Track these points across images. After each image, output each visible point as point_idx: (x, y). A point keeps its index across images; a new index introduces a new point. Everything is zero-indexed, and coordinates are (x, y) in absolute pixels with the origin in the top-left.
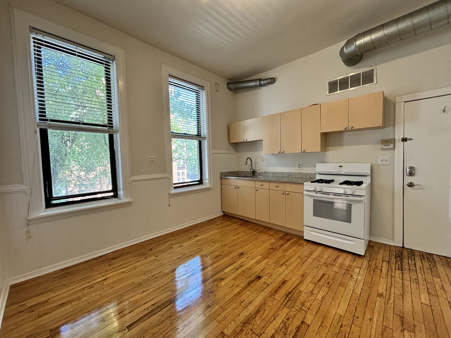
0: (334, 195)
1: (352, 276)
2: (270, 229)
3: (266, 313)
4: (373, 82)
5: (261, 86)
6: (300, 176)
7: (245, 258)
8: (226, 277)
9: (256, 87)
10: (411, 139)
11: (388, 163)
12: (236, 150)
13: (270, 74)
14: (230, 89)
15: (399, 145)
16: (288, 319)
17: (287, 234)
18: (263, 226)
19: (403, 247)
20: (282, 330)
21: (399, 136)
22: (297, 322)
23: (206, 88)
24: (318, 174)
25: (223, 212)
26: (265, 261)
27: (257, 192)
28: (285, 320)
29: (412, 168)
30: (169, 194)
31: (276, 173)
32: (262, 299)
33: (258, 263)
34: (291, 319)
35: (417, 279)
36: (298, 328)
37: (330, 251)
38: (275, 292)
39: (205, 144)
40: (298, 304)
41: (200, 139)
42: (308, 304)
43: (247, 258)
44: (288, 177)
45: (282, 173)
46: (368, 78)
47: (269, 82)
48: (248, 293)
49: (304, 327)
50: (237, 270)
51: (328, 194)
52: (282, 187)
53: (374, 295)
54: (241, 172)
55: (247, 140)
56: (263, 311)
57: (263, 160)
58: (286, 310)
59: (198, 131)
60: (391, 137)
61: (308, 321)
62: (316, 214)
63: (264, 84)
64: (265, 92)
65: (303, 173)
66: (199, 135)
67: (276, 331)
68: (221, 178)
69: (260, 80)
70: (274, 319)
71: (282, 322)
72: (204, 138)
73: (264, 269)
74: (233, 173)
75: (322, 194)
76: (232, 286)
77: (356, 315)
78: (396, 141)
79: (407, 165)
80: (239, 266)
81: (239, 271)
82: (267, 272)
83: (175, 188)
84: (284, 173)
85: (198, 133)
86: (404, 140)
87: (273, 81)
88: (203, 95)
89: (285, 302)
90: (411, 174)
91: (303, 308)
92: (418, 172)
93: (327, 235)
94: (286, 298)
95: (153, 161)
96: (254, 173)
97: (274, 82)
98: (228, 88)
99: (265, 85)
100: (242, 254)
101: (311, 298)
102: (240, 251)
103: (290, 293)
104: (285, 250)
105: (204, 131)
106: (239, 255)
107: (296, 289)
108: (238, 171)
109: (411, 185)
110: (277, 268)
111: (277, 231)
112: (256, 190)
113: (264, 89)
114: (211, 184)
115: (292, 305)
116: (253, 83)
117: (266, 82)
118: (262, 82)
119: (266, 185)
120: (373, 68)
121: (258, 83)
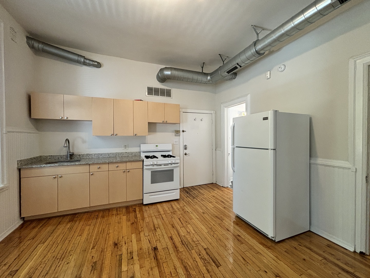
0: (164, 165)
1: (188, 212)
2: (109, 210)
3: (190, 264)
4: (171, 97)
5: (84, 64)
6: (126, 155)
7: (124, 244)
8: (132, 273)
9: (78, 62)
10: (186, 131)
11: (178, 143)
12: (38, 129)
13: (95, 57)
15: (181, 133)
16: (200, 255)
17: (127, 208)
19: (184, 187)
20: (206, 263)
21: (181, 130)
22: (204, 252)
24: (142, 152)
25: (23, 218)
26: (142, 234)
28: (200, 257)
29: (186, 145)
32: (176, 259)
33: (139, 240)
34: (200, 253)
35: (202, 199)
36: (207, 253)
37: (164, 204)
38: (176, 248)
40: (192, 243)
42: (194, 239)
43: (125, 243)
45: (109, 154)
46: (168, 94)
47: (95, 65)
48: (165, 265)
49: (208, 251)
50: (132, 258)
51: (160, 165)
53: (202, 214)
54: (47, 157)
55: (67, 118)
56: (187, 265)
57: (84, 142)
58: (193, 251)
60: (178, 130)
61: (206, 247)
62: (153, 181)
63: (88, 63)
65: (129, 152)
67: (205, 266)
68: (19, 170)
69: (85, 58)
70: (197, 262)
71: (200, 259)
73: (149, 241)
74: (35, 160)
76: (148, 273)
77: (210, 228)
78: (181, 131)
79: (184, 144)
80: (129, 255)
81: (136, 257)
82: (155, 241)
86: (183, 131)
87: (99, 65)
89: (187, 248)
90: (186, 149)
91: (196, 243)
92: (188, 147)
93: (162, 194)
94: (185, 246)
96: (72, 155)
97: (100, 67)
98: (28, 43)
99: (89, 65)
100: (116, 244)
101: (192, 235)
102: (111, 243)
103: (182, 241)
104: (143, 219)
106: (115, 247)
107: (181, 237)
108: (41, 156)
109: (186, 154)
110: (156, 233)
111: (117, 209)
112: (92, 174)
115: (191, 246)
116: (76, 58)
117: (91, 63)
118: (88, 61)
119: (105, 167)
120: (170, 89)
121: (82, 60)
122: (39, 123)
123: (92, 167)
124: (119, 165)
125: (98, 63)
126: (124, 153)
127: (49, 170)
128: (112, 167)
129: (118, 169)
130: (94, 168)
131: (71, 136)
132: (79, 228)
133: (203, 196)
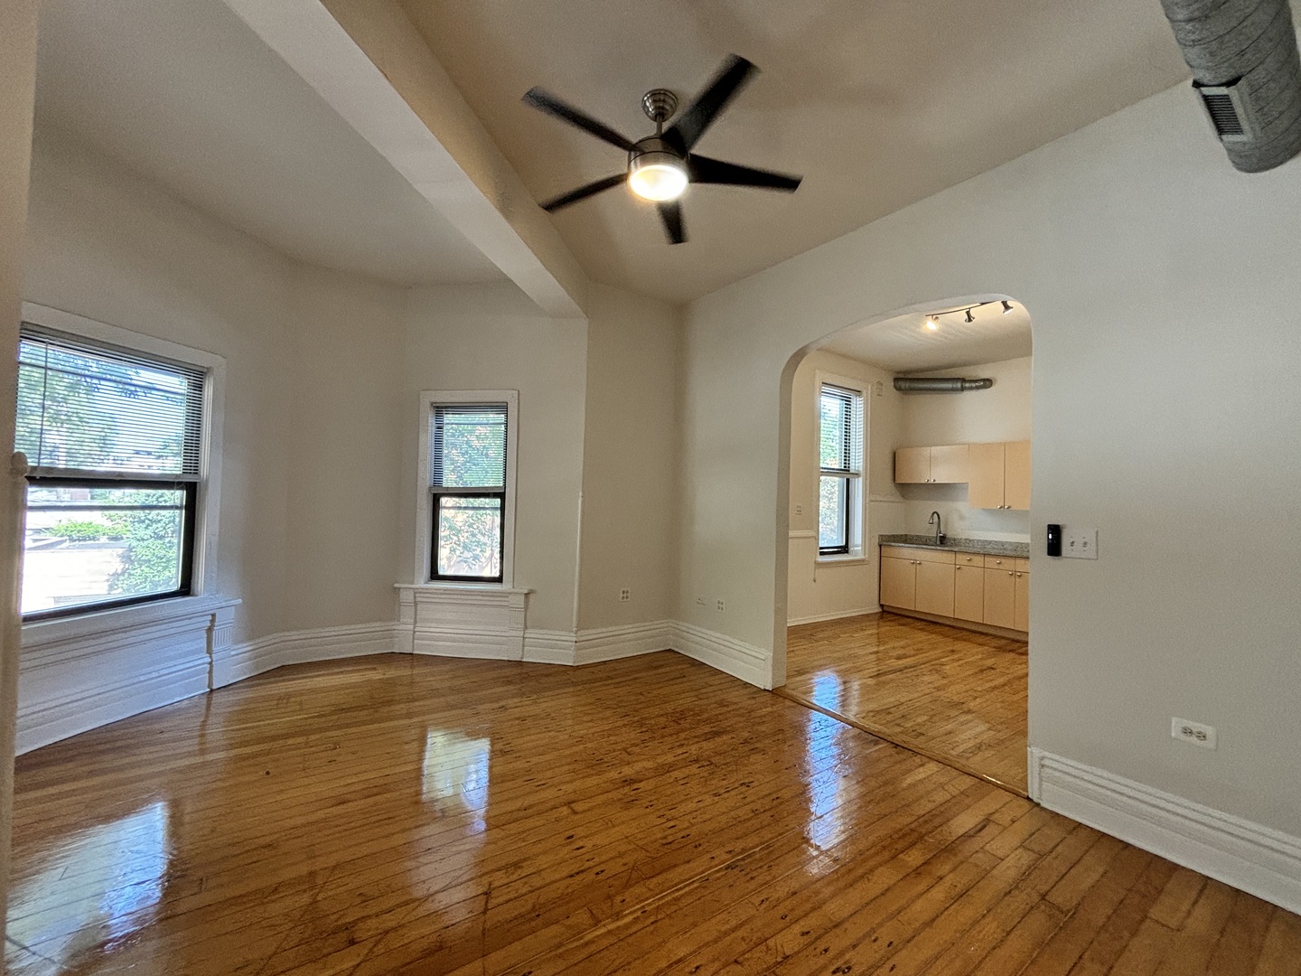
2: (983, 634)
5: (963, 389)
7: (962, 654)
8: (946, 664)
9: (953, 390)
12: (906, 498)
13: (984, 373)
14: (899, 389)
23: (864, 392)
25: (882, 606)
27: (957, 572)
30: (816, 562)
31: (990, 542)
39: (858, 486)
41: (848, 476)
47: (981, 385)
52: (1007, 564)
54: (913, 536)
55: (934, 481)
57: (962, 518)
59: (845, 463)
63: (969, 387)
64: (970, 399)
66: (846, 470)
68: (880, 546)
69: (963, 380)
72: (857, 475)
80: (958, 659)
83: (822, 554)
85: (845, 467)
87: (987, 383)
88: (858, 404)
96: (943, 537)
97: (991, 385)
98: (895, 387)
99: (971, 388)
100: (953, 651)
105: (857, 463)
108: (906, 535)
112: (958, 568)
113: (967, 394)
114: (865, 554)
116: (949, 385)
117: (974, 385)
118: (967, 385)
119: (978, 560)
121: (959, 385)
122: (906, 490)
123: (959, 557)
124: (1004, 561)
125: (984, 380)
127: (907, 552)
128: (992, 562)
129: (1000, 567)
130: (962, 559)
131: (942, 507)
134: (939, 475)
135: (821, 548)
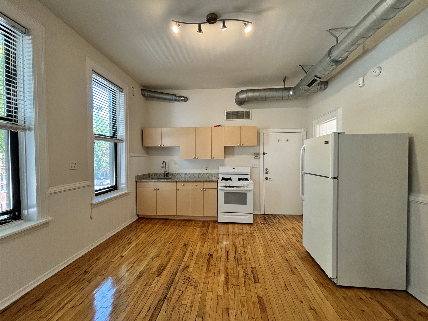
0: (237, 188)
1: (255, 236)
2: (190, 221)
3: (232, 272)
4: (250, 118)
5: (175, 100)
6: (207, 176)
7: (190, 246)
8: (189, 264)
9: (171, 100)
10: (267, 154)
11: (257, 166)
12: (148, 154)
13: (183, 93)
14: (144, 95)
15: (262, 156)
16: (245, 270)
17: (204, 222)
18: (183, 220)
19: (264, 214)
20: (246, 276)
21: (261, 152)
22: (250, 269)
23: (125, 90)
24: (220, 174)
25: (138, 215)
26: (206, 243)
27: (178, 192)
28: (244, 271)
29: (267, 169)
30: (91, 204)
31: (188, 174)
32: (224, 266)
33: (202, 246)
34: (246, 269)
35: (277, 228)
36: (252, 271)
37: (236, 226)
38: (227, 260)
39: (122, 148)
40: (243, 260)
41: (116, 141)
42: (247, 258)
43: (192, 246)
44: (198, 177)
45: (193, 174)
46: (247, 115)
47: (183, 100)
48: (213, 267)
49: (254, 270)
50: (193, 256)
51: (233, 187)
52: (200, 185)
53: (269, 242)
54: (152, 174)
55: (164, 145)
56: (230, 273)
57: (176, 163)
58: (241, 266)
59: (114, 133)
60: (258, 152)
61: (254, 266)
62: (226, 202)
63: (178, 100)
64: (178, 106)
65: (209, 174)
66: (114, 137)
67: (244, 278)
68: (137, 182)
69: (175, 96)
70: (239, 273)
71: (243, 273)
72: (121, 141)
73: (209, 249)
74: (146, 176)
75: (230, 188)
76: (199, 268)
77: (269, 254)
78: (261, 154)
79: (265, 168)
80: (191, 253)
81: (195, 256)
82: (213, 251)
83: (97, 195)
84: (195, 174)
85: (114, 135)
86: (264, 154)
87: (186, 99)
88: (121, 98)
89: (237, 262)
90: (267, 173)
91: (247, 261)
92: (269, 171)
93: (233, 215)
94: (235, 260)
95: (75, 167)
96: (167, 174)
97: (187, 101)
98: (142, 94)
99: (179, 101)
100: (185, 245)
101: (247, 255)
102: (183, 243)
103: (235, 257)
104: (212, 233)
105: (121, 133)
106: (184, 246)
107: (236, 253)
108: (149, 174)
109: (267, 179)
110: (217, 245)
111: (196, 221)
112: (178, 190)
113: (177, 104)
114: (128, 189)
115: (241, 262)
116: (169, 97)
117: (180, 99)
118: (177, 98)
119: (187, 185)
120: (250, 110)
121: (174, 98)
122: (149, 150)
123: (178, 184)
124: (198, 184)
125: (185, 97)
126: (205, 174)
127: (152, 184)
128: (193, 185)
129: (197, 187)
131: (166, 158)
132: (167, 229)
133: (281, 226)
134: (166, 142)
135: (96, 191)
